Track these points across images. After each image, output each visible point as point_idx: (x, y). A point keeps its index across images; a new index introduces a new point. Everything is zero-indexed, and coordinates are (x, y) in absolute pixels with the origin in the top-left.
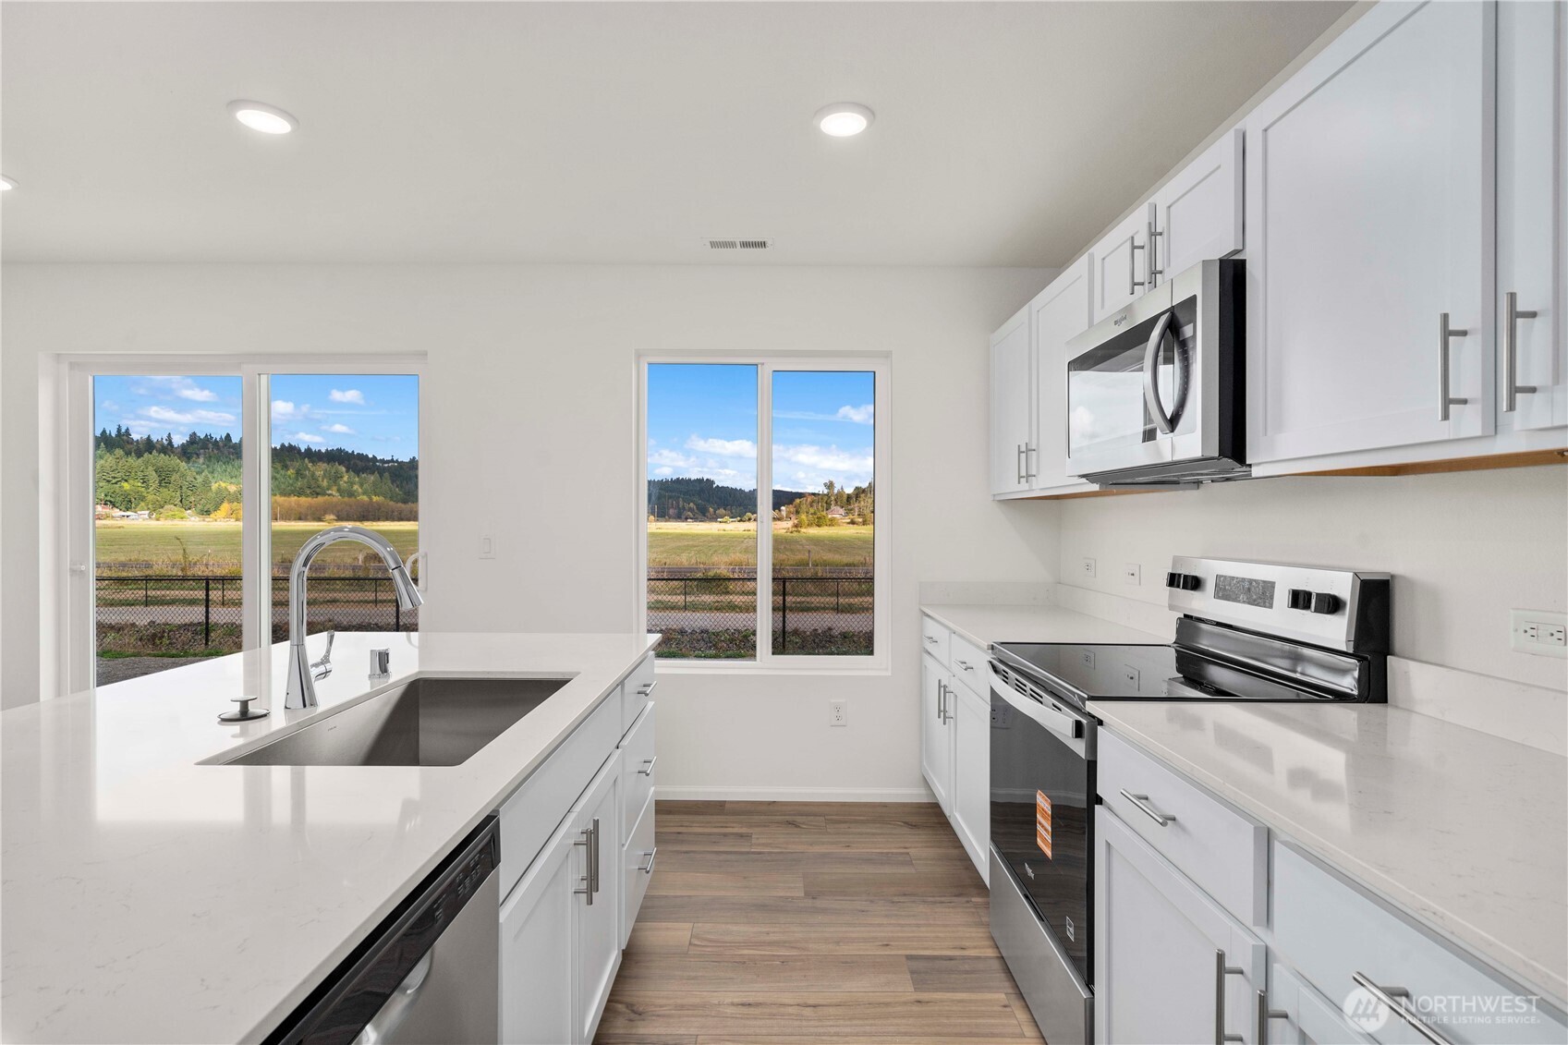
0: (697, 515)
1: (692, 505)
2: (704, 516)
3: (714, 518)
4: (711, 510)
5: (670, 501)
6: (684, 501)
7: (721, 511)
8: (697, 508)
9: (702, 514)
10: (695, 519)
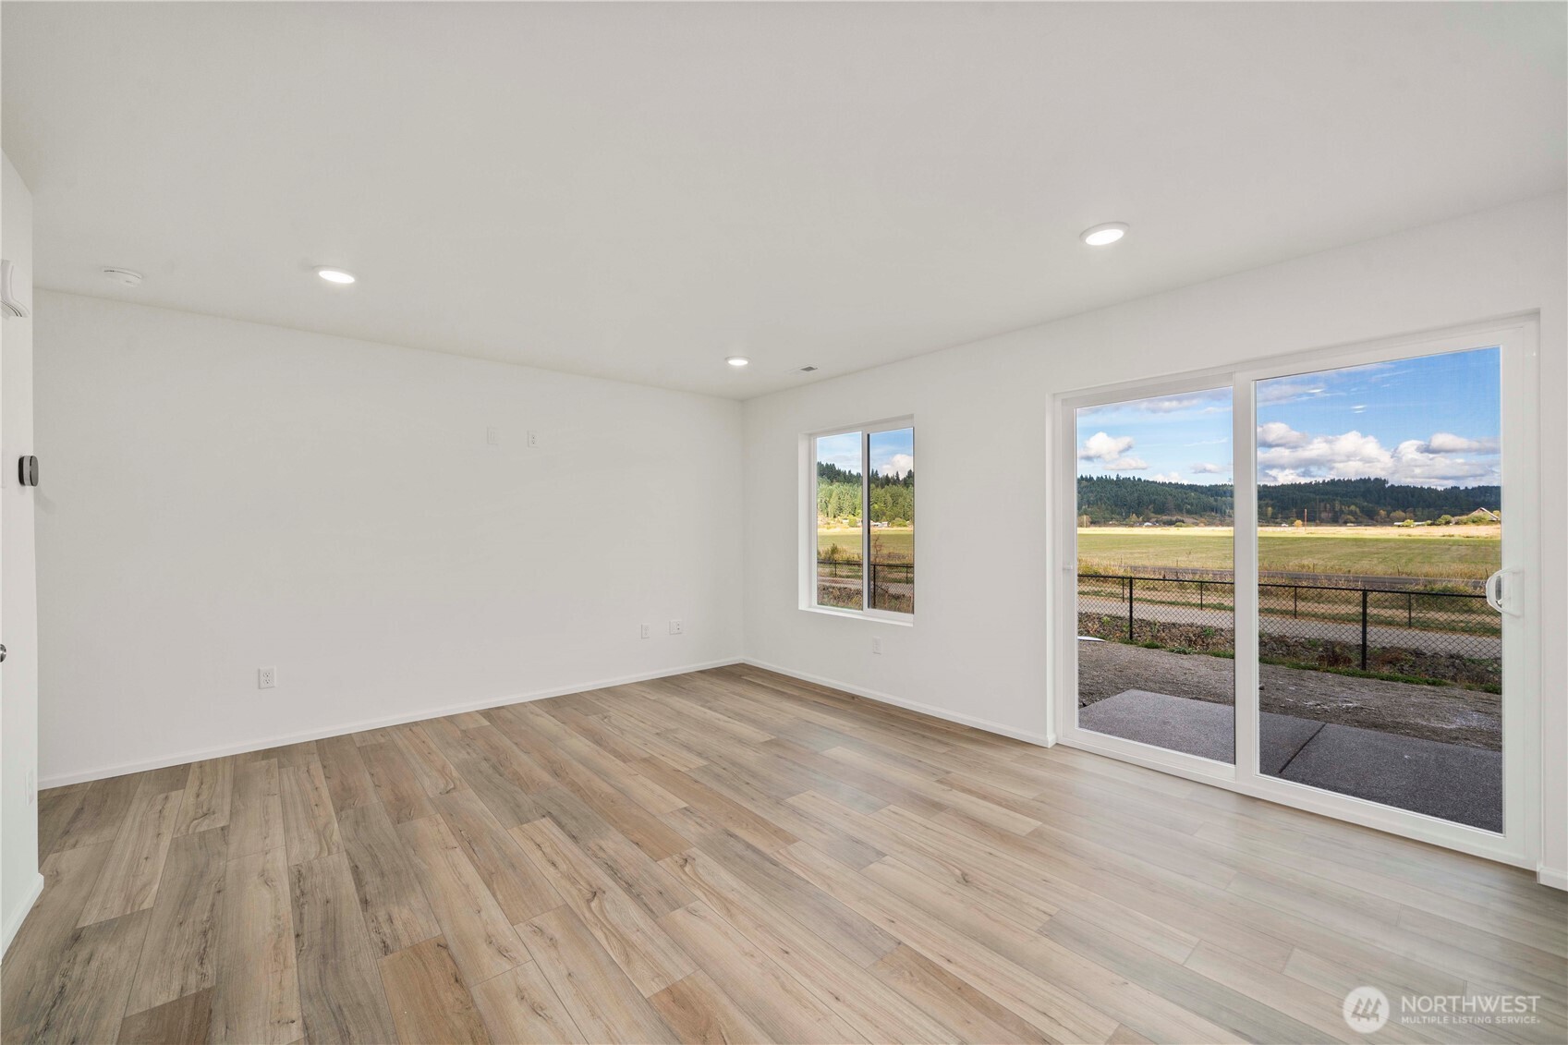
0: (1360, 519)
1: (1353, 508)
2: (1373, 519)
3: (1388, 521)
4: (1382, 512)
5: (1322, 504)
6: (1341, 503)
7: (1400, 513)
8: (1362, 511)
9: (1369, 517)
10: (1358, 523)
